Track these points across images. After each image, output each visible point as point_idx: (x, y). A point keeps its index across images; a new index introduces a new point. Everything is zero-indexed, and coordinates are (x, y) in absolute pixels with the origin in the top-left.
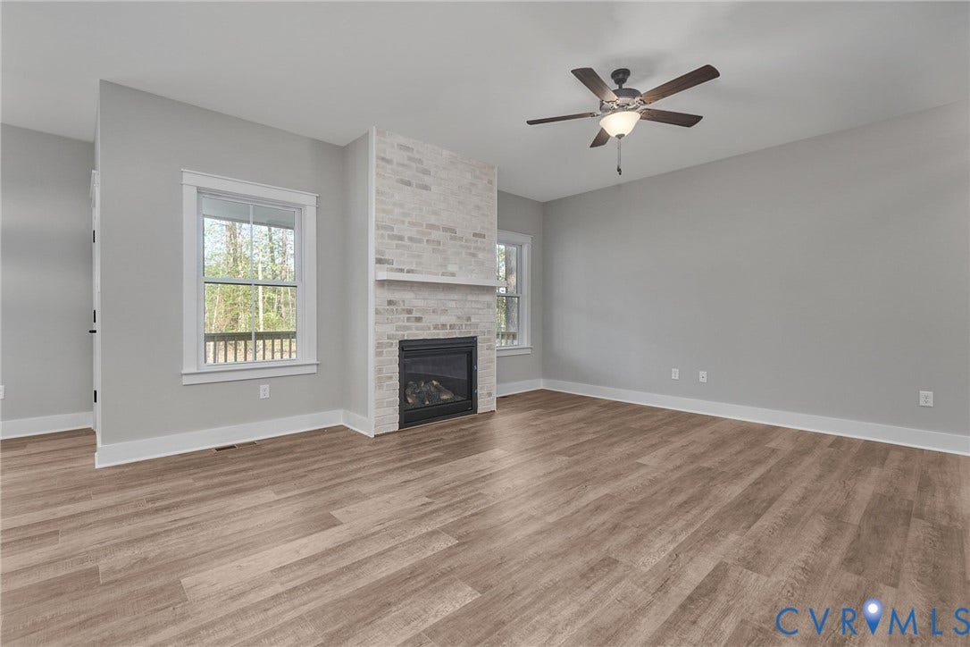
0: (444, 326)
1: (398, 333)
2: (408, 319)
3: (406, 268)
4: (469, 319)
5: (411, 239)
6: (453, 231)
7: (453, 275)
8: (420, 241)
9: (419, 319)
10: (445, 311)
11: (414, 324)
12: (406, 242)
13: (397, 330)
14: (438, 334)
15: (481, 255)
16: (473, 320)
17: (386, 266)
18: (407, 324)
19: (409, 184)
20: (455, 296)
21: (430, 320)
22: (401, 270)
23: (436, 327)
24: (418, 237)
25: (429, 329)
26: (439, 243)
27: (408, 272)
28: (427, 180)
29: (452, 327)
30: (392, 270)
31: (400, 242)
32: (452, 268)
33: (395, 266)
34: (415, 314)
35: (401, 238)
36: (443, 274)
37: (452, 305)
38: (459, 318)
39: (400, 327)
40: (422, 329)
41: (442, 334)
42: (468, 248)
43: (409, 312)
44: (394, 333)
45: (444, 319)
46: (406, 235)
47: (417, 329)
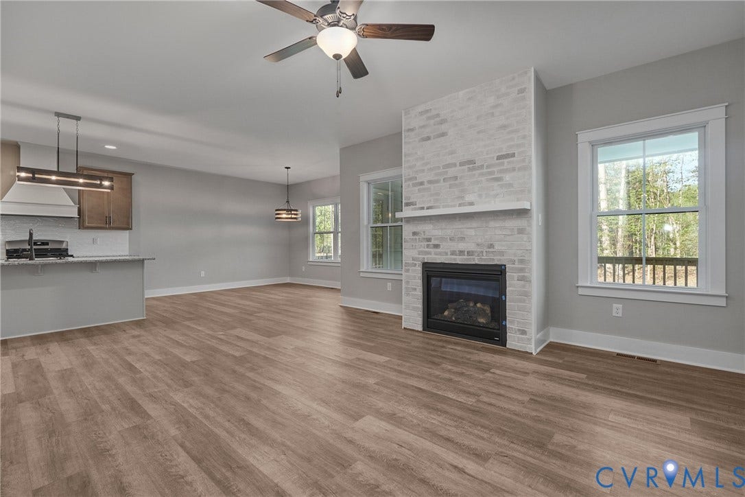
0: (461, 253)
1: (420, 256)
2: (428, 246)
3: (426, 207)
4: (491, 246)
5: (430, 182)
6: (472, 162)
7: (471, 204)
8: (437, 181)
9: (436, 246)
10: (462, 239)
11: (432, 250)
12: (426, 185)
13: (419, 254)
14: (455, 259)
15: (507, 178)
16: (496, 247)
17: (412, 207)
18: (427, 250)
19: (428, 138)
20: (474, 224)
21: (446, 246)
22: (423, 208)
23: (453, 253)
24: (436, 178)
25: (447, 254)
26: (456, 178)
27: (428, 208)
28: (443, 128)
29: (469, 253)
30: (415, 209)
31: (421, 187)
32: (469, 198)
33: (417, 206)
34: (434, 242)
35: (422, 183)
36: (460, 205)
37: (472, 232)
38: (478, 245)
39: (422, 252)
40: (440, 254)
41: (459, 260)
42: (492, 173)
43: (429, 240)
44: (418, 256)
45: (462, 246)
46: (425, 180)
47: (436, 254)
